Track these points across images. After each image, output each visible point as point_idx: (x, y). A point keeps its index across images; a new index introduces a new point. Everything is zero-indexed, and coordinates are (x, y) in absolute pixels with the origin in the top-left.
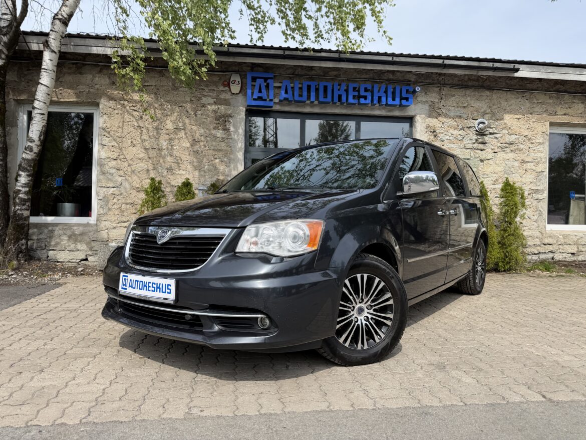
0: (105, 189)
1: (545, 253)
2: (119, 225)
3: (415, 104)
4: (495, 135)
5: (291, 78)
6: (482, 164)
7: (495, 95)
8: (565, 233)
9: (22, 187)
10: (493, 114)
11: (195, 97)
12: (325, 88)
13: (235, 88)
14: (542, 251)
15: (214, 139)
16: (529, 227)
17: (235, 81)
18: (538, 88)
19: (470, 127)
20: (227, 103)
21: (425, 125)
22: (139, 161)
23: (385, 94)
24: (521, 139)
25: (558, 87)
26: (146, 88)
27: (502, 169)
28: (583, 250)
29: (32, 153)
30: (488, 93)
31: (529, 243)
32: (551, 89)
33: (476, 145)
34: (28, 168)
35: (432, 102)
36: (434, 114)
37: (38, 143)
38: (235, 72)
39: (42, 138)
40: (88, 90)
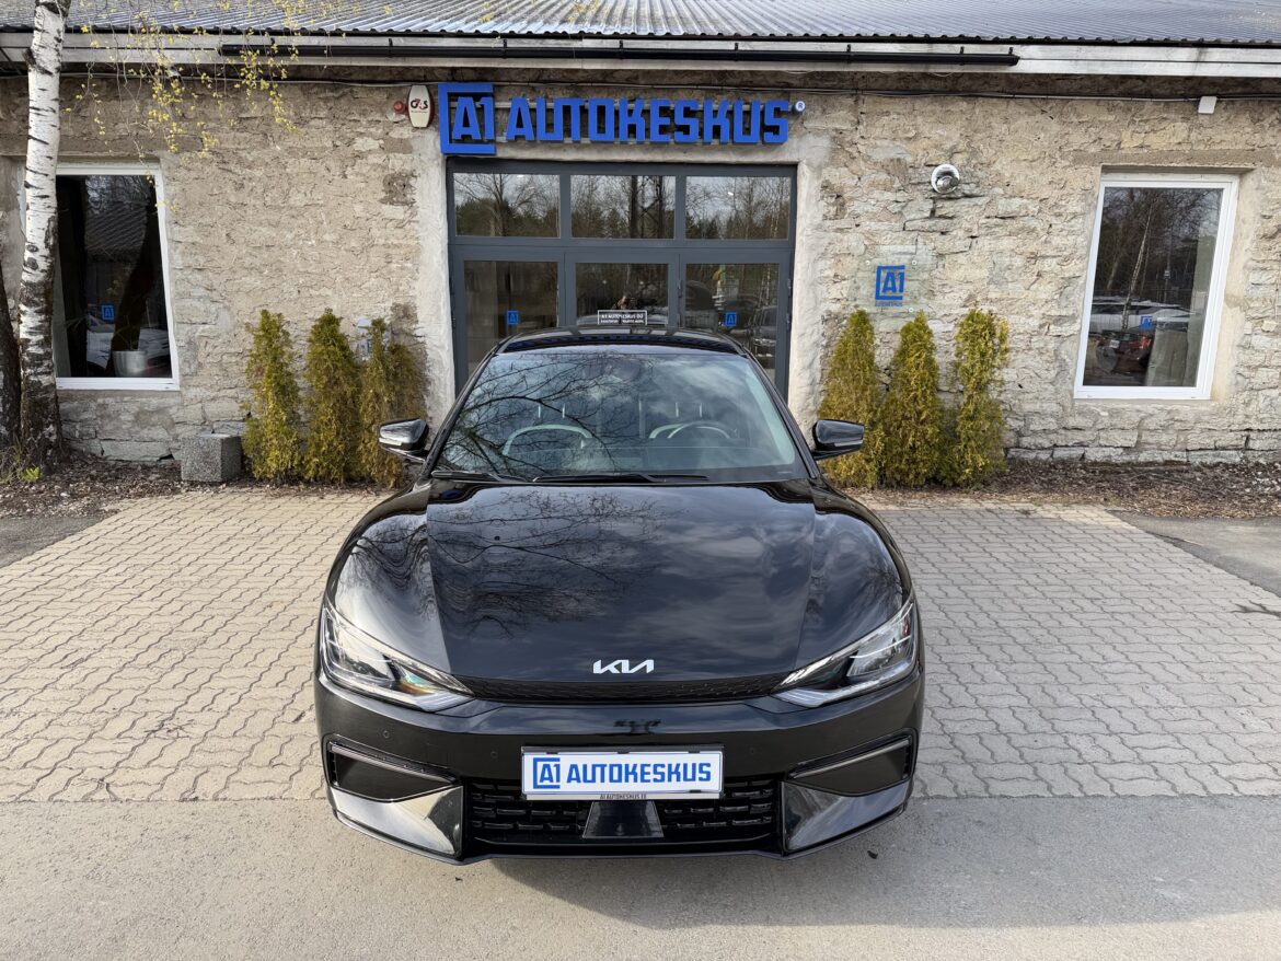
0: (187, 328)
1: (1066, 446)
2: (222, 393)
3: (800, 137)
4: (973, 199)
5: (533, 89)
6: (941, 263)
7: (980, 109)
8: (1116, 406)
9: (31, 333)
10: (974, 153)
11: (342, 138)
12: (601, 110)
13: (420, 117)
14: (1060, 443)
15: (385, 222)
16: (1036, 394)
17: (418, 101)
18: (1081, 88)
19: (919, 183)
20: (404, 147)
21: (818, 183)
22: (246, 271)
23: (728, 120)
24: (1033, 208)
25: (1129, 84)
26: (245, 124)
27: (985, 273)
28: (1151, 440)
29: (37, 272)
30: (964, 105)
31: (1032, 427)
32: (1113, 91)
33: (928, 224)
34: (36, 299)
35: (836, 130)
36: (842, 158)
37: (46, 252)
38: (417, 81)
39: (51, 242)
40: (135, 133)
